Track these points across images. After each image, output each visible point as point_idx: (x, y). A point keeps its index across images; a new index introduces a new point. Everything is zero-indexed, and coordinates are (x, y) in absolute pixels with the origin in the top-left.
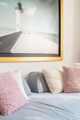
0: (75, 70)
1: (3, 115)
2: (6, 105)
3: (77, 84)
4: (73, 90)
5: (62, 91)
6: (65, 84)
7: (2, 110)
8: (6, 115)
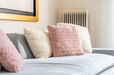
0: (64, 30)
1: (14, 72)
2: (13, 61)
3: (68, 46)
4: (64, 52)
5: (51, 55)
6: (54, 46)
7: (11, 66)
8: (17, 71)
